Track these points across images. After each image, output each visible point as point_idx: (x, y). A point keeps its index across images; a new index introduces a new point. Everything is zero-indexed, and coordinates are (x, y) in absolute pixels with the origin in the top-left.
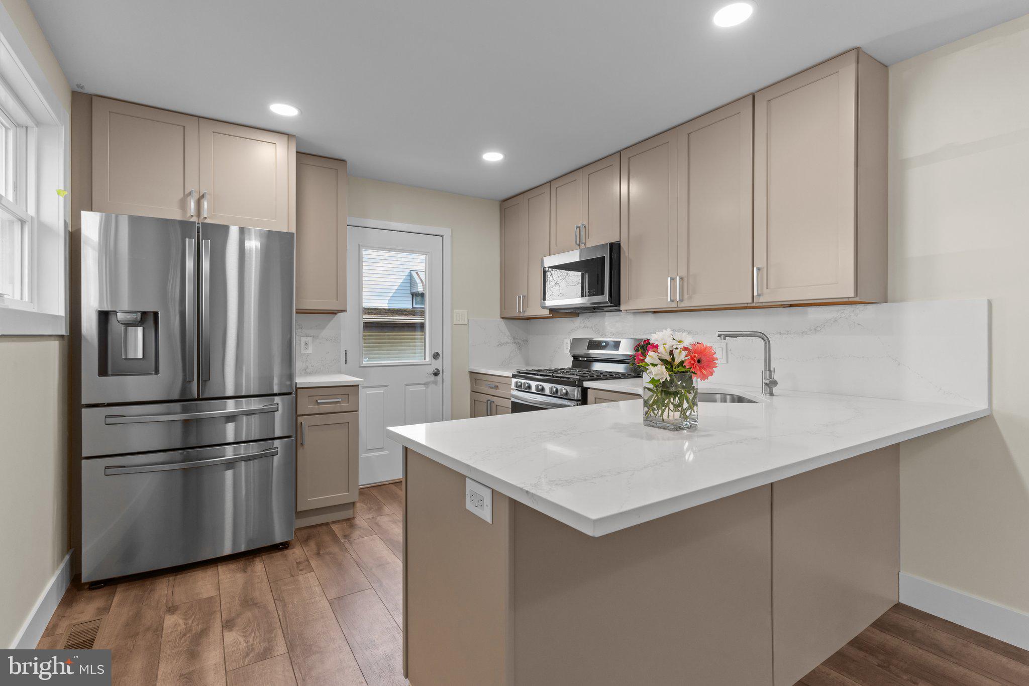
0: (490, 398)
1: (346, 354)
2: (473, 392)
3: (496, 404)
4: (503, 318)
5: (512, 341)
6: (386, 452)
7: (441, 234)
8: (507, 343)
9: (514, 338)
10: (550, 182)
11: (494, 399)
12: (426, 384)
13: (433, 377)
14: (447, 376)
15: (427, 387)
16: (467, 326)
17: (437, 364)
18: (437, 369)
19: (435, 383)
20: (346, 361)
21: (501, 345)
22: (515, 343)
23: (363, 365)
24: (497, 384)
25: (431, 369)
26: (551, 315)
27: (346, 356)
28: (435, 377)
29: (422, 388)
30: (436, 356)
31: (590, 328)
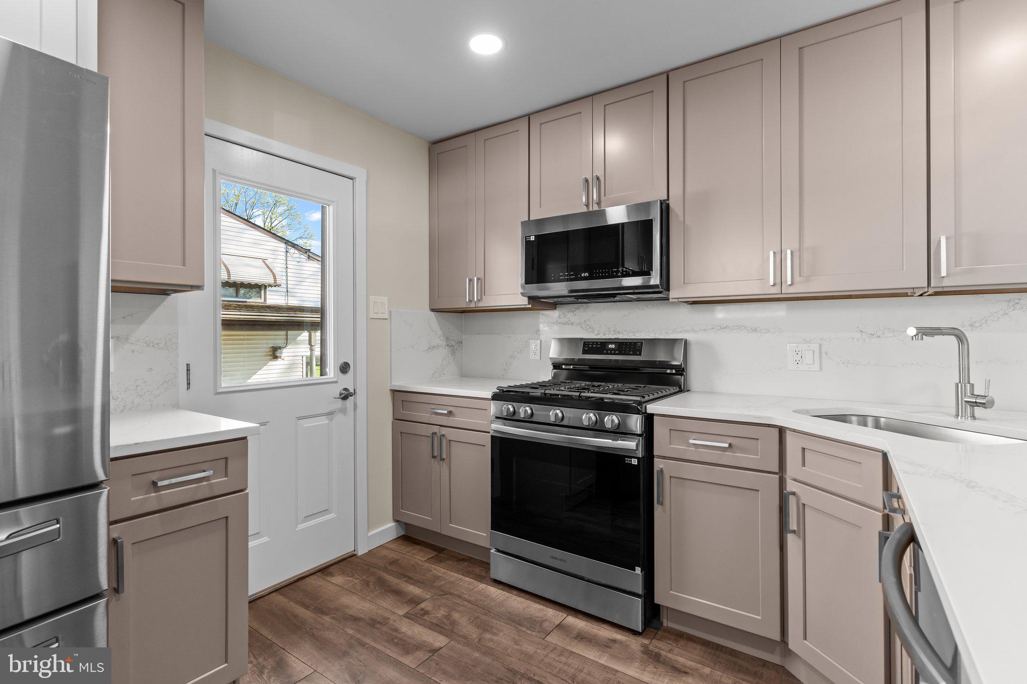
0: (436, 429)
1: (188, 370)
2: (397, 419)
3: (449, 439)
4: (433, 310)
5: (444, 344)
6: (265, 539)
7: (352, 175)
8: (438, 346)
9: (447, 339)
10: (528, 116)
11: (444, 431)
12: (330, 414)
13: (340, 403)
14: (361, 398)
15: (331, 419)
16: (388, 321)
17: (347, 381)
18: (345, 389)
19: (343, 411)
20: (189, 384)
21: (432, 348)
22: (448, 345)
23: (220, 390)
24: (451, 409)
25: (337, 390)
26: (530, 306)
27: (188, 375)
28: (344, 402)
29: (324, 421)
30: (344, 368)
31: (577, 325)
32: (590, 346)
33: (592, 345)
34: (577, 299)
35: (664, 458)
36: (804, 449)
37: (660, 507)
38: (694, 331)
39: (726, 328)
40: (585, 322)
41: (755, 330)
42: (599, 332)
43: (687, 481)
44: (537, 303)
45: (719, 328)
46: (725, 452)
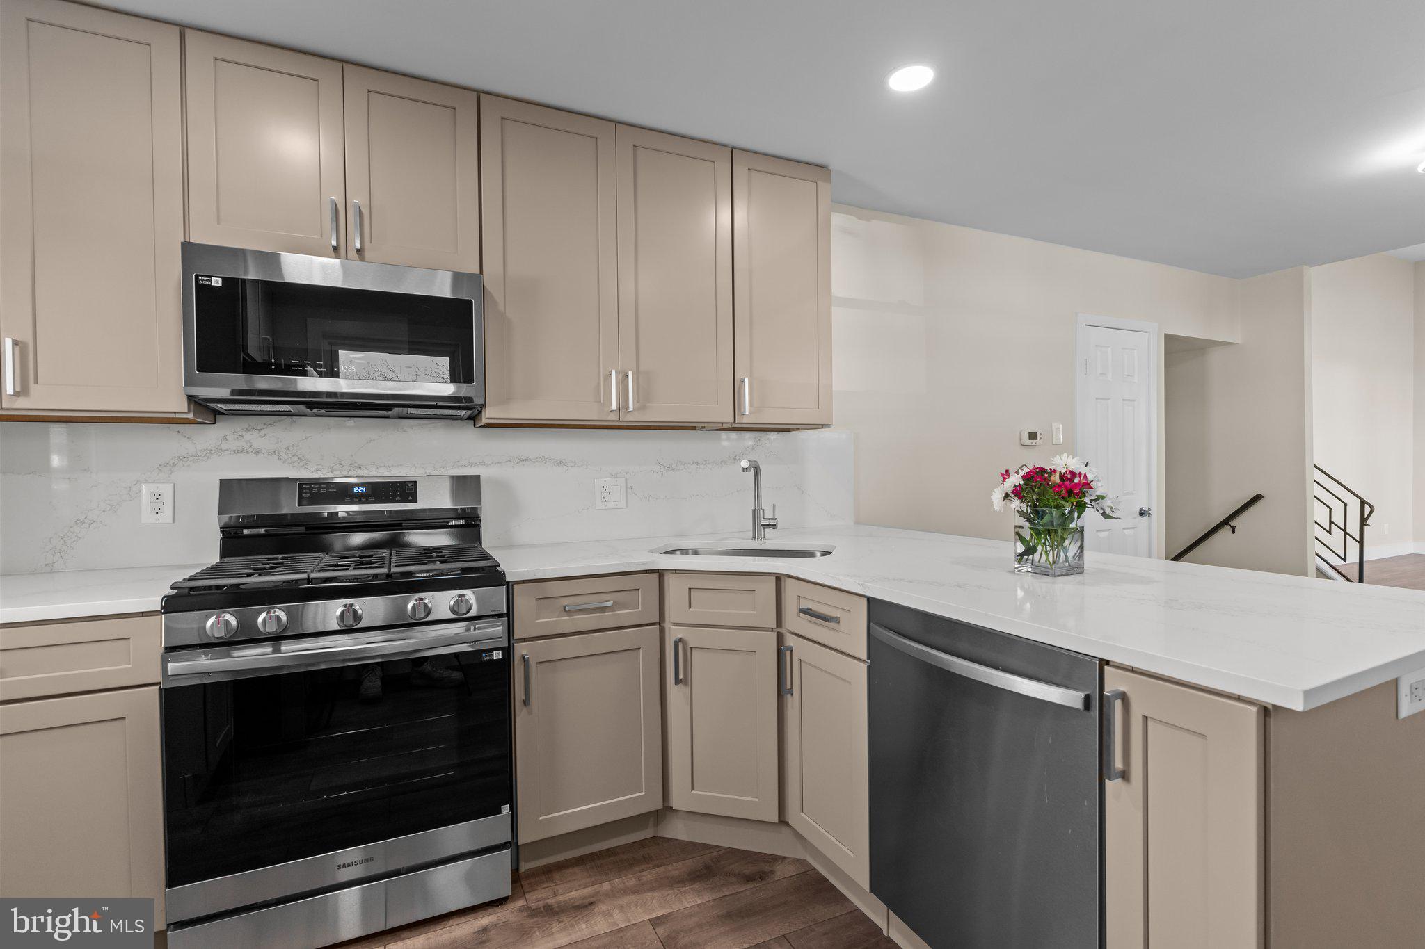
26: (186, 416)
31: (270, 454)
32: (315, 491)
33: (319, 489)
34: (311, 408)
35: (524, 640)
36: (690, 589)
37: (525, 710)
38: (483, 464)
39: (526, 460)
40: (288, 448)
41: (561, 463)
42: (320, 467)
43: (559, 662)
44: (206, 410)
45: (517, 460)
46: (605, 612)
